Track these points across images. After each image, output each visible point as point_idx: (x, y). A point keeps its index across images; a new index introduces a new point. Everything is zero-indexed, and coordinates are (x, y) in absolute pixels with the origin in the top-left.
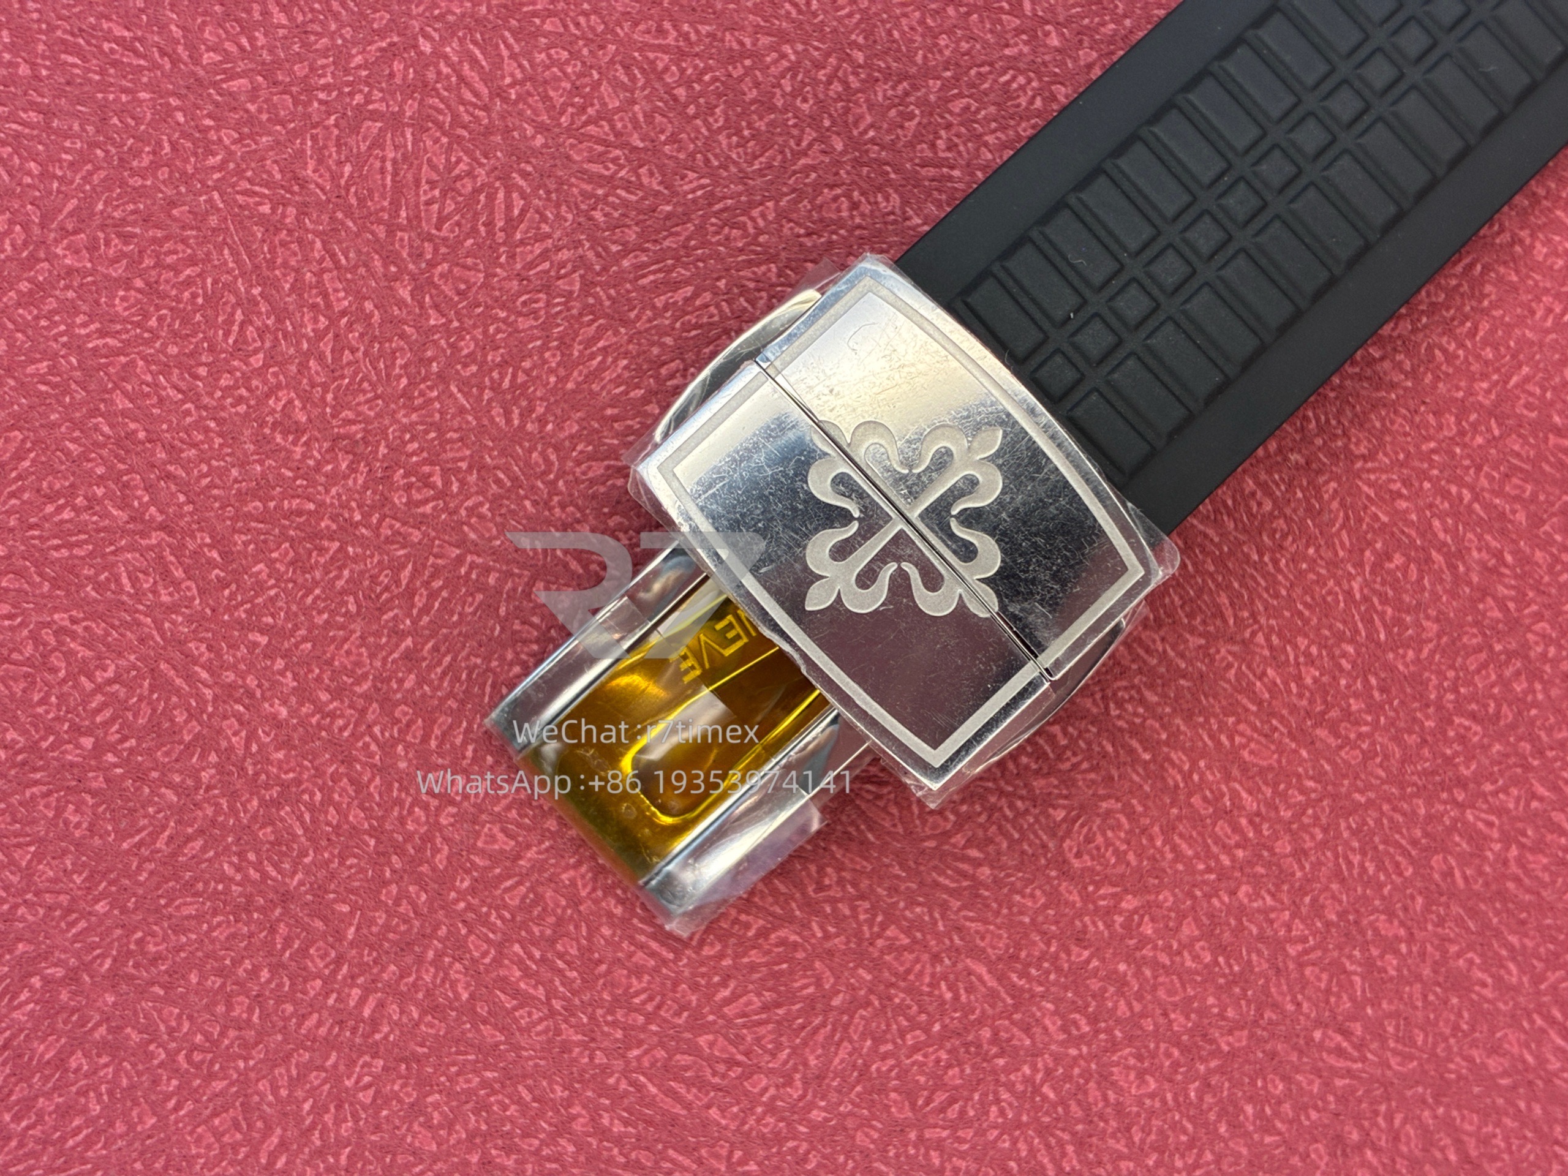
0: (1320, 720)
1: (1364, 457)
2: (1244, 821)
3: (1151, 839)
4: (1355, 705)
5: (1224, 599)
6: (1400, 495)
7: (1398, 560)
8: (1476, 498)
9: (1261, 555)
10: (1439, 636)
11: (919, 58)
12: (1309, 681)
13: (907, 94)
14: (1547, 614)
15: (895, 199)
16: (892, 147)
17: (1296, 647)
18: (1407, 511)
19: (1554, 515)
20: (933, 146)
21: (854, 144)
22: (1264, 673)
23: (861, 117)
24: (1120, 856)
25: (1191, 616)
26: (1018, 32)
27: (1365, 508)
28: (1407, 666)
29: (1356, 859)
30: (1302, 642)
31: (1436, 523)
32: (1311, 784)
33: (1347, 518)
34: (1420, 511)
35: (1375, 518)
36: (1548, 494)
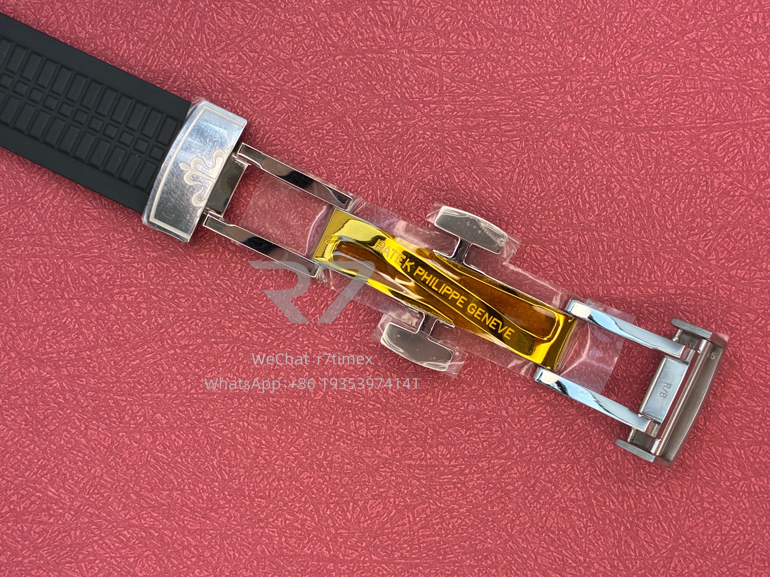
0: (211, 509)
1: (209, 419)
2: (192, 549)
3: (163, 561)
4: (222, 502)
5: (172, 477)
6: (224, 430)
7: (227, 451)
8: (249, 425)
9: (182, 459)
10: (245, 473)
11: (34, 321)
12: (205, 498)
13: (32, 333)
14: (280, 458)
15: (36, 369)
16: (31, 352)
17: (198, 487)
18: (227, 434)
19: (276, 424)
20: (45, 349)
21: (18, 353)
22: (190, 498)
23: (19, 344)
24: (155, 569)
25: (163, 485)
26: (65, 304)
27: (213, 436)
28: (236, 485)
29: (231, 553)
30: (201, 486)
31: (237, 436)
32: (212, 532)
33: (208, 441)
34: (231, 433)
35: (217, 439)
36: (273, 418)
